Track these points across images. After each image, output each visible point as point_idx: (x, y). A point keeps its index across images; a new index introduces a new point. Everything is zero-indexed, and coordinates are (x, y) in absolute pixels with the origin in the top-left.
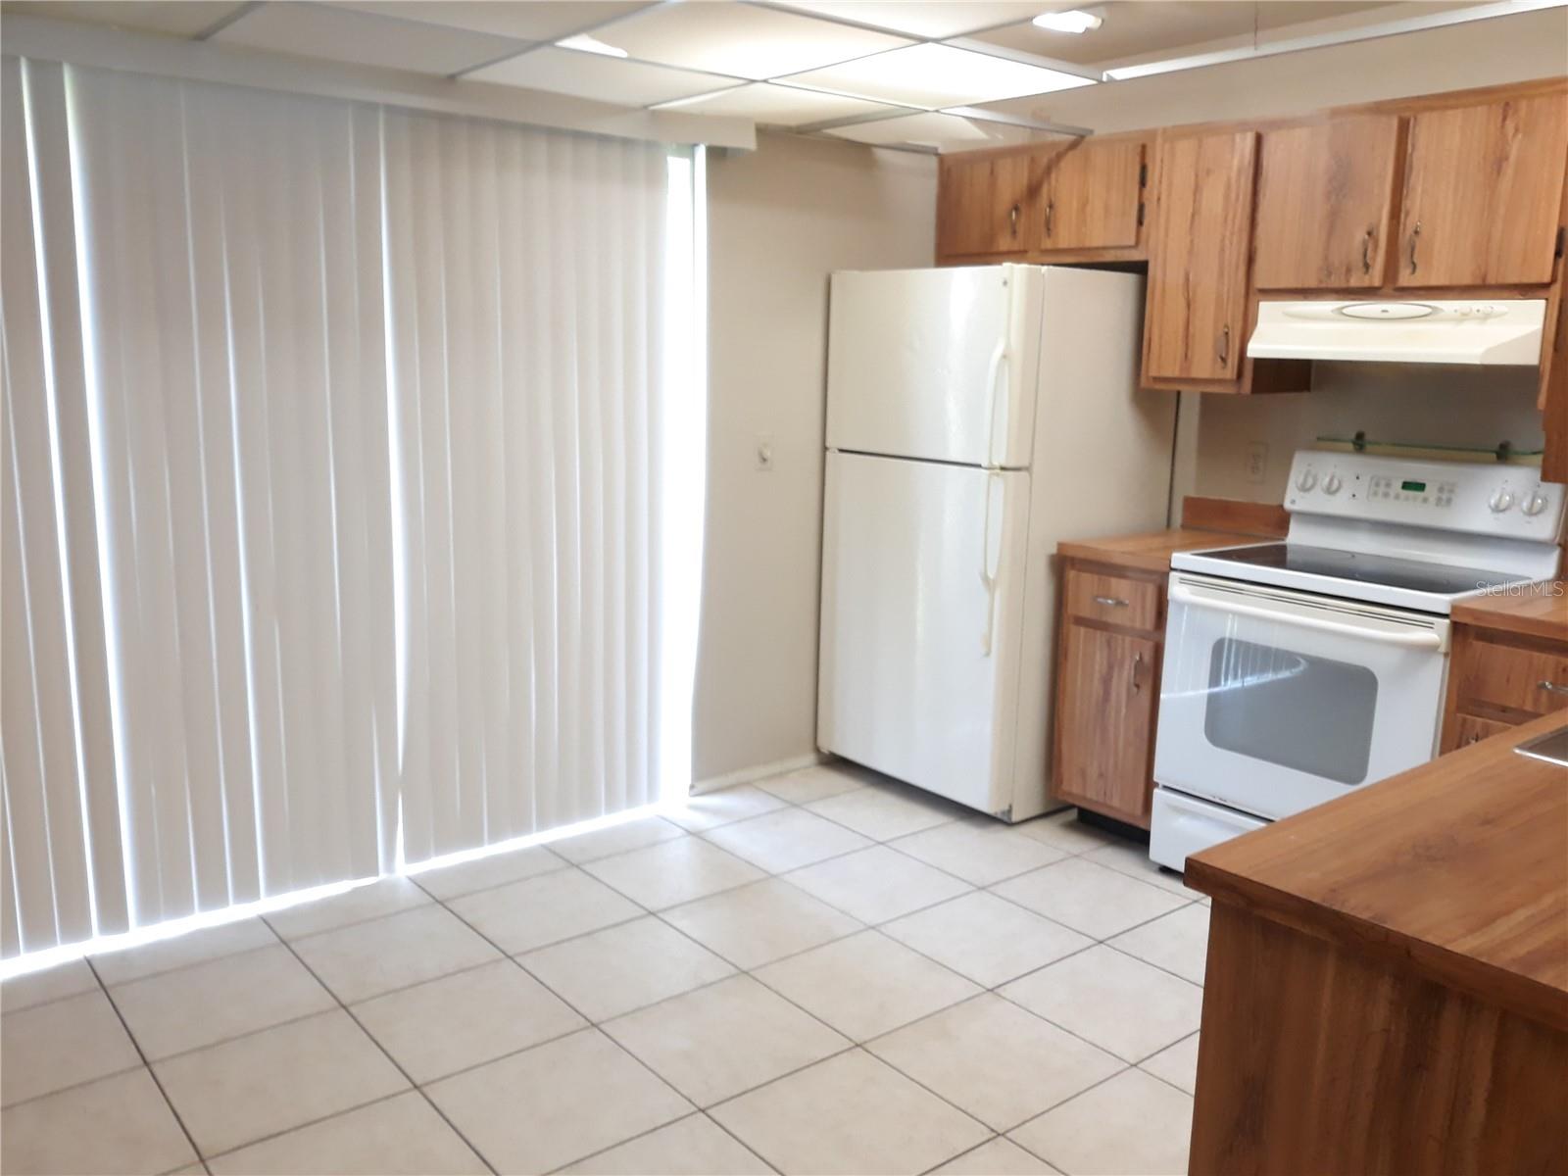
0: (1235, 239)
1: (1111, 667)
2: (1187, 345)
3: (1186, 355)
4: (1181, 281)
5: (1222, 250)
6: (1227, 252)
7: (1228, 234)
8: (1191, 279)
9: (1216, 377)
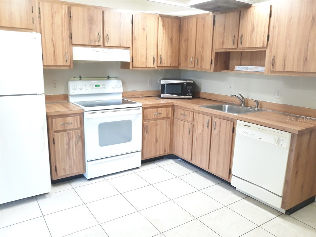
0: (66, 31)
1: (69, 140)
2: (55, 57)
3: (55, 60)
4: (51, 40)
5: (62, 33)
6: (64, 34)
7: (63, 30)
8: (54, 40)
9: (65, 65)
